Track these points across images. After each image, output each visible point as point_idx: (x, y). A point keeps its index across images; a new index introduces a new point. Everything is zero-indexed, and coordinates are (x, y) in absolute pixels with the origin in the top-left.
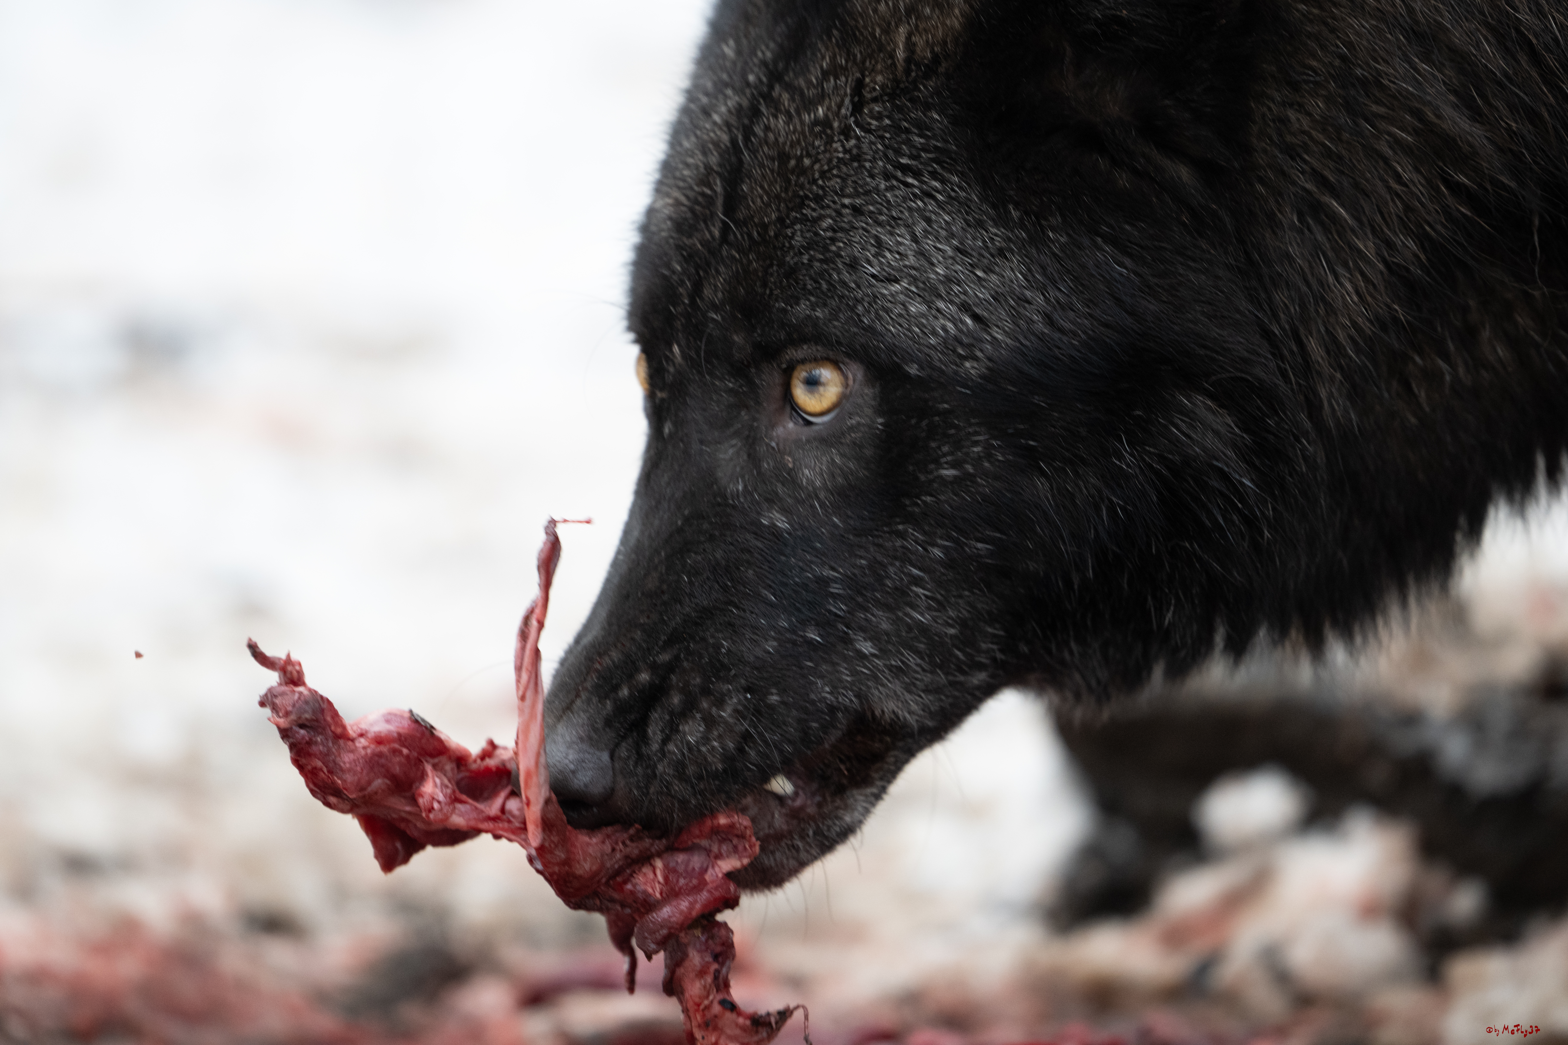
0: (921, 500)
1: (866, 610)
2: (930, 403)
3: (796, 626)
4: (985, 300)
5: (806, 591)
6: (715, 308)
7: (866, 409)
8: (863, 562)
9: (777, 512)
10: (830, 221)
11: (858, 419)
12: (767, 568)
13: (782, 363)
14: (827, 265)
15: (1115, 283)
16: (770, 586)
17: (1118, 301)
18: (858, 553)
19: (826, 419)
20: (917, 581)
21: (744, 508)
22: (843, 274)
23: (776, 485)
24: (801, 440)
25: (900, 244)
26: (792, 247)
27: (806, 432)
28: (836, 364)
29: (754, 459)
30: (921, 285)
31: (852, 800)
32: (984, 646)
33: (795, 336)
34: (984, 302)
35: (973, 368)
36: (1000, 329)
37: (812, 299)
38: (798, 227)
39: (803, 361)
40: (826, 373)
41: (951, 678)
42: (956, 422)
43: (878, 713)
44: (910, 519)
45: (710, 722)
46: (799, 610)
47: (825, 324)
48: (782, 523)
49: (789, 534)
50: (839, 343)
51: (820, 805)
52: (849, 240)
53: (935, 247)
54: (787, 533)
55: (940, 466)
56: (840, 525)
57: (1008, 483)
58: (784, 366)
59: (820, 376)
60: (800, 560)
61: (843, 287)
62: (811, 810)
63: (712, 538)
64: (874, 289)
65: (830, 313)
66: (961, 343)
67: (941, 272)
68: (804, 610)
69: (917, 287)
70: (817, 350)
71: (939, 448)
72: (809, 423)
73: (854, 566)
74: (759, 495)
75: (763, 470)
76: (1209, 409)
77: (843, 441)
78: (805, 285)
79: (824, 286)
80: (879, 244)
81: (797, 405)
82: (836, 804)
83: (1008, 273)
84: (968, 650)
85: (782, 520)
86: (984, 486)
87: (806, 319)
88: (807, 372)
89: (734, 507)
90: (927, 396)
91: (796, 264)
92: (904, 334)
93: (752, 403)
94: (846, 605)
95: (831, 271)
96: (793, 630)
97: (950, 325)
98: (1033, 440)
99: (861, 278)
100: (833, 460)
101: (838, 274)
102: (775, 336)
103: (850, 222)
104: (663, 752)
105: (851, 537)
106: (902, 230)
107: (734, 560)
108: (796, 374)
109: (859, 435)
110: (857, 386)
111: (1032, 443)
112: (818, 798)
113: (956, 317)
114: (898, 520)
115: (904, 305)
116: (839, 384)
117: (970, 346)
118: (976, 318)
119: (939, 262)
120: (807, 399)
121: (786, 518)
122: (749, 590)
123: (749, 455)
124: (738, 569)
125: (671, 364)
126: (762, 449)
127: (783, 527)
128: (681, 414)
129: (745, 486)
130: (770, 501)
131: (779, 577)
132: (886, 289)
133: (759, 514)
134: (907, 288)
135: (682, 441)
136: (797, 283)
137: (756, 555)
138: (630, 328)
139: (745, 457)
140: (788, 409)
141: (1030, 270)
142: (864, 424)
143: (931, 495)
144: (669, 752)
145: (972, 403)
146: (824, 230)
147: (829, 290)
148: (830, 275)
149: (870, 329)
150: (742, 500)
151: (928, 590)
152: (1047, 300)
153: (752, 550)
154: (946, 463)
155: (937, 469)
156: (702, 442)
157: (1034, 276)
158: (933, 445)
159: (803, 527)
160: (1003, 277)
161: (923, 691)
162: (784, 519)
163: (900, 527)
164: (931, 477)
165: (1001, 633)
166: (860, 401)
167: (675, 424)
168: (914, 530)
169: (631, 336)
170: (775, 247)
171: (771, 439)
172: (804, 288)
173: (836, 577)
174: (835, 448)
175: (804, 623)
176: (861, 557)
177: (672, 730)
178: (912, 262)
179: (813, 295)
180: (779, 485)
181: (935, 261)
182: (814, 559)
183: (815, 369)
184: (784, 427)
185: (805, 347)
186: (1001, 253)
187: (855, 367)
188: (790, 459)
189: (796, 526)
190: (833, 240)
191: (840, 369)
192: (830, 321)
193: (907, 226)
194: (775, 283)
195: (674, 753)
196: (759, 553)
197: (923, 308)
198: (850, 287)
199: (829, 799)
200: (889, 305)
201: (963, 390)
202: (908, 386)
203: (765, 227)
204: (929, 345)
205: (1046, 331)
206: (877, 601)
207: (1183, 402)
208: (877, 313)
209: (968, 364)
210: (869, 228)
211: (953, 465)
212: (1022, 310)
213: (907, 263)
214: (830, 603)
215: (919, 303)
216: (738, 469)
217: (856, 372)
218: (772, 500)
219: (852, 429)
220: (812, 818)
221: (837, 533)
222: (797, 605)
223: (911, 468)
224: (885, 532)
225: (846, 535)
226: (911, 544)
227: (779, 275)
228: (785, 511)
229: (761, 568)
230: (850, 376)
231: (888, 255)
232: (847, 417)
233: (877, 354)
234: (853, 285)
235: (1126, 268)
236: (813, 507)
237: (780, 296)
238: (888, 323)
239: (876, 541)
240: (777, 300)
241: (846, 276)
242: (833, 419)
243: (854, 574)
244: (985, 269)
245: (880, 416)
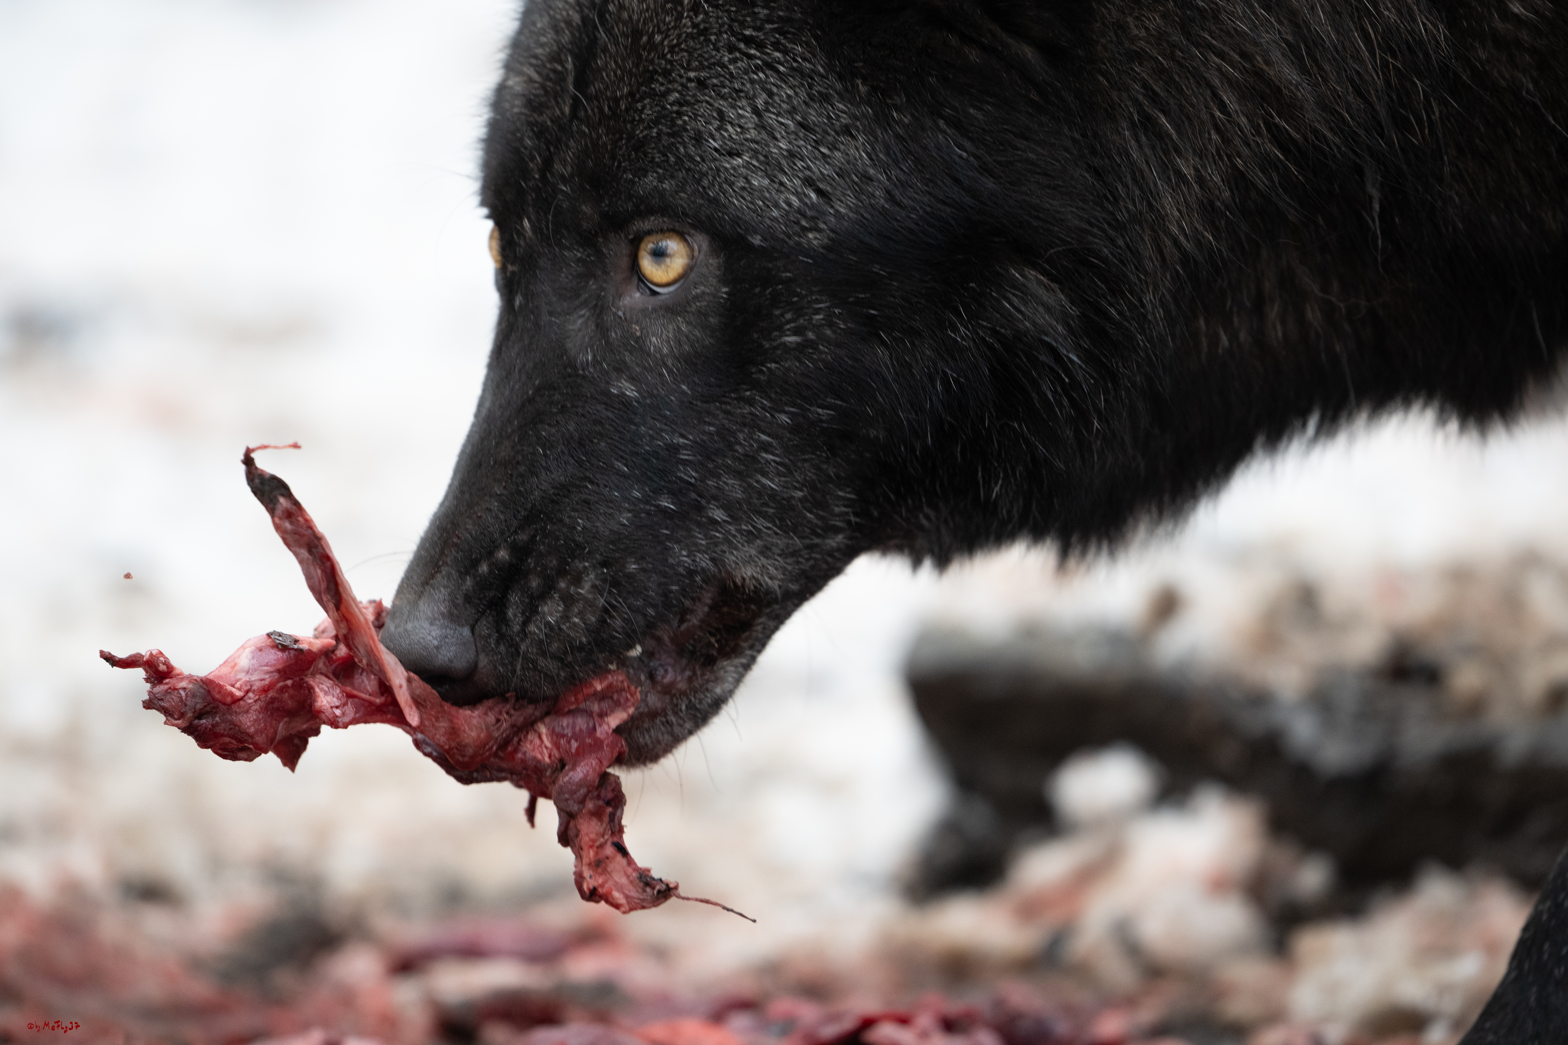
0: (767, 368)
1: (719, 477)
2: (774, 273)
3: (649, 496)
4: (828, 176)
5: (656, 459)
6: (564, 180)
7: (710, 279)
8: (711, 428)
9: (626, 381)
10: (677, 95)
11: (703, 288)
12: (619, 440)
13: (629, 234)
14: (674, 138)
15: (954, 165)
16: (622, 457)
17: (957, 181)
18: (707, 420)
19: (671, 289)
20: (765, 447)
21: (593, 378)
22: (689, 147)
23: (624, 355)
24: (647, 309)
25: (740, 116)
26: (641, 120)
27: (652, 301)
28: (682, 236)
29: (602, 329)
30: (762, 158)
31: (722, 672)
32: (837, 510)
33: (642, 207)
34: (828, 178)
35: (816, 238)
36: (843, 203)
37: (661, 171)
38: (647, 101)
39: (649, 233)
40: (673, 245)
41: (807, 541)
42: (799, 290)
43: (738, 581)
44: (755, 385)
45: (568, 600)
46: (650, 479)
47: (671, 195)
48: (631, 392)
49: (637, 402)
50: (685, 214)
51: (690, 680)
52: (693, 113)
53: (778, 121)
54: (636, 401)
55: (783, 334)
56: (689, 392)
57: (849, 350)
58: (631, 237)
59: (667, 247)
60: (650, 429)
61: (689, 161)
62: (682, 686)
63: (563, 410)
64: (717, 163)
65: (677, 185)
66: (804, 216)
67: (784, 147)
68: (655, 479)
69: (758, 160)
70: (664, 222)
71: (782, 315)
72: (654, 293)
73: (704, 433)
74: (608, 365)
75: (611, 340)
76: (1040, 282)
77: (689, 309)
78: (653, 158)
79: (672, 159)
80: (721, 116)
81: (644, 276)
82: (706, 677)
83: (852, 151)
84: (820, 513)
85: (630, 389)
86: (826, 353)
87: (653, 190)
88: (654, 243)
89: (584, 377)
90: (770, 265)
91: (645, 137)
92: (748, 207)
93: (599, 273)
94: (696, 472)
95: (678, 145)
96: (647, 500)
97: (794, 200)
98: (874, 309)
99: (705, 152)
100: (679, 327)
101: (685, 147)
102: (622, 207)
103: (694, 96)
104: (524, 633)
105: (699, 403)
106: (744, 102)
107: (587, 433)
108: (643, 246)
109: (704, 303)
110: (702, 256)
111: (873, 312)
112: (688, 673)
113: (799, 190)
114: (745, 387)
115: (746, 178)
116: (685, 256)
117: (813, 219)
118: (820, 192)
119: (783, 137)
120: (654, 270)
121: (634, 386)
122: (603, 463)
123: (597, 326)
124: (592, 442)
125: (522, 238)
126: (608, 319)
127: (632, 395)
128: (531, 287)
129: (594, 356)
130: (618, 370)
131: (630, 446)
132: (729, 163)
133: (608, 383)
134: (748, 162)
135: (532, 313)
136: (646, 156)
137: (607, 426)
138: (483, 203)
139: (593, 327)
140: (635, 280)
141: (873, 149)
142: (708, 294)
143: (776, 362)
144: (530, 632)
145: (814, 272)
146: (671, 105)
147: (676, 163)
148: (677, 149)
149: (715, 201)
150: (592, 370)
151: (777, 455)
152: (889, 179)
153: (604, 421)
154: (789, 330)
155: (781, 336)
156: (551, 314)
157: (878, 156)
158: (777, 312)
159: (651, 395)
160: (847, 154)
161: (780, 555)
162: (633, 388)
163: (748, 393)
164: (775, 344)
165: (853, 496)
166: (704, 270)
167: (525, 297)
168: (761, 397)
169: (485, 211)
170: (625, 121)
171: (618, 309)
172: (652, 161)
173: (685, 444)
174: (680, 316)
175: (657, 492)
176: (710, 424)
177: (531, 611)
178: (753, 135)
179: (660, 168)
180: (627, 354)
181: (779, 136)
182: (666, 428)
183: (661, 240)
184: (631, 297)
185: (652, 218)
186: (846, 131)
187: (701, 238)
188: (637, 328)
189: (645, 395)
190: (680, 114)
191: (686, 241)
192: (677, 192)
193: (747, 98)
194: (623, 156)
195: (535, 633)
196: (610, 425)
197: (766, 182)
198: (696, 161)
199: (699, 673)
200: (732, 178)
201: (805, 259)
202: (752, 256)
203: (617, 100)
204: (772, 218)
205: (886, 206)
206: (728, 467)
207: (1014, 275)
208: (720, 186)
209: (811, 236)
210: (712, 101)
211: (796, 332)
212: (864, 186)
213: (748, 136)
214: (680, 470)
215: (761, 177)
216: (586, 339)
217: (701, 242)
218: (620, 369)
219: (696, 298)
220: (683, 693)
221: (685, 399)
222: (649, 473)
223: (756, 336)
224: (731, 398)
225: (695, 402)
226: (759, 411)
227: (627, 148)
228: (632, 379)
229: (612, 439)
230: (696, 247)
231: (729, 128)
232: (692, 287)
233: (721, 225)
234: (698, 159)
235: (966, 151)
236: (661, 375)
237: (629, 168)
238: (732, 197)
239: (724, 407)
240: (624, 172)
241: (692, 150)
242: (678, 288)
243: (704, 442)
244: (830, 146)
245: (725, 285)
